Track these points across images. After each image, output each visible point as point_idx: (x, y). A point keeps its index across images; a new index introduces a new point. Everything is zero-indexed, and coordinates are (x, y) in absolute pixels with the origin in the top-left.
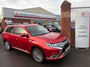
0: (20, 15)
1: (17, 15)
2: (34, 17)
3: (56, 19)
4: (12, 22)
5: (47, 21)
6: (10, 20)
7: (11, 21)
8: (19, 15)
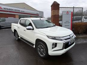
0: (4, 10)
1: (1, 9)
2: (19, 12)
3: (38, 15)
5: (31, 16)
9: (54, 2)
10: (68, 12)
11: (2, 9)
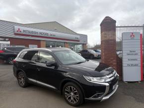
0: (24, 33)
1: (19, 33)
2: (46, 36)
3: (79, 41)
4: (11, 44)
5: (66, 43)
6: (7, 39)
7: (9, 43)
8: (22, 33)
9: (106, 17)
10: (132, 35)
11: (20, 31)
